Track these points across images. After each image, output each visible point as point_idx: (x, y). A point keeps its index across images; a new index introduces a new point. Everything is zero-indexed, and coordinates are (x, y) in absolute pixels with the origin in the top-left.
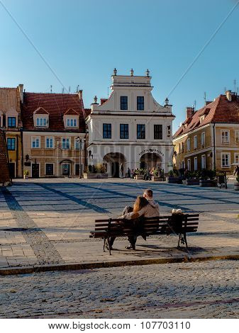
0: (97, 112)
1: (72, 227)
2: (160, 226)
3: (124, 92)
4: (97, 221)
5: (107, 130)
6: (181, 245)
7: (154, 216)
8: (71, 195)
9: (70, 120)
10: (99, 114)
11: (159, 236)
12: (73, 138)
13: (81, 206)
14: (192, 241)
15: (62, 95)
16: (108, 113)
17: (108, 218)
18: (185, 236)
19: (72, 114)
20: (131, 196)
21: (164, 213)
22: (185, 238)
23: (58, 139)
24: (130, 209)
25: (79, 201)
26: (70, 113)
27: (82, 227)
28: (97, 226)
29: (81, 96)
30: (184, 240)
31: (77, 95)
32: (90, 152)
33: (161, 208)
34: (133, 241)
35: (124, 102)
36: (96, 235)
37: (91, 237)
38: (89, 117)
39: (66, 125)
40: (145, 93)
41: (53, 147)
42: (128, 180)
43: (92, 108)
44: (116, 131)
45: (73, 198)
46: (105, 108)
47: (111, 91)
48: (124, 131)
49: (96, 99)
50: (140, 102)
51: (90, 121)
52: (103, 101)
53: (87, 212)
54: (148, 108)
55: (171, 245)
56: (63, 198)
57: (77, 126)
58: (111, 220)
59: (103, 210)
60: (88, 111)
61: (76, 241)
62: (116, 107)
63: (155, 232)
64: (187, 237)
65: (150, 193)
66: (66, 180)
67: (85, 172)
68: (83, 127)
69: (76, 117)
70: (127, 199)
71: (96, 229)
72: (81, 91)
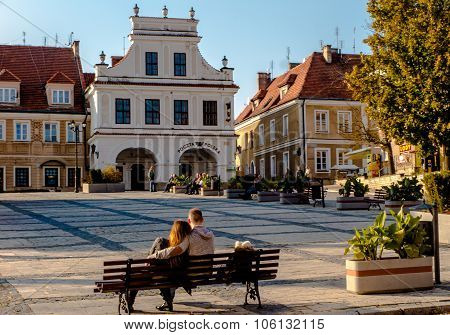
0: (106, 79)
1: (64, 275)
2: (215, 270)
3: (152, 45)
4: (106, 264)
5: (123, 110)
6: (250, 301)
7: (205, 253)
8: (59, 220)
9: (58, 93)
10: (109, 82)
11: (213, 288)
12: (63, 123)
13: (79, 239)
14: (268, 293)
15: (44, 49)
16: (125, 80)
17: (125, 258)
18: (256, 286)
19: (62, 82)
20: (165, 222)
21: (222, 248)
22: (257, 289)
23: (36, 124)
24: (165, 244)
25: (75, 231)
26: (58, 80)
27: (80, 274)
28: (106, 271)
29: (77, 51)
30: (254, 293)
31: (70, 50)
32: (94, 147)
33: (216, 240)
34: (168, 297)
35: (151, 62)
36: (106, 287)
37: (96, 291)
38: (92, 86)
39: (51, 101)
40: (188, 47)
41: (29, 139)
42: (160, 195)
43: (95, 71)
44: (138, 112)
45: (65, 227)
46: (120, 71)
47: (129, 43)
48: (152, 112)
49: (103, 56)
50: (180, 62)
51: (94, 94)
52: (116, 60)
53: (89, 249)
54: (193, 73)
55: (233, 302)
56: (48, 226)
57: (71, 102)
58: (132, 261)
59: (116, 246)
60: (89, 78)
61: (71, 299)
62: (138, 71)
63: (205, 281)
64: (259, 288)
65: (198, 216)
66: (52, 195)
67: (85, 181)
68: (81, 104)
69: (70, 88)
70: (158, 226)
71: (105, 278)
72: (77, 43)
